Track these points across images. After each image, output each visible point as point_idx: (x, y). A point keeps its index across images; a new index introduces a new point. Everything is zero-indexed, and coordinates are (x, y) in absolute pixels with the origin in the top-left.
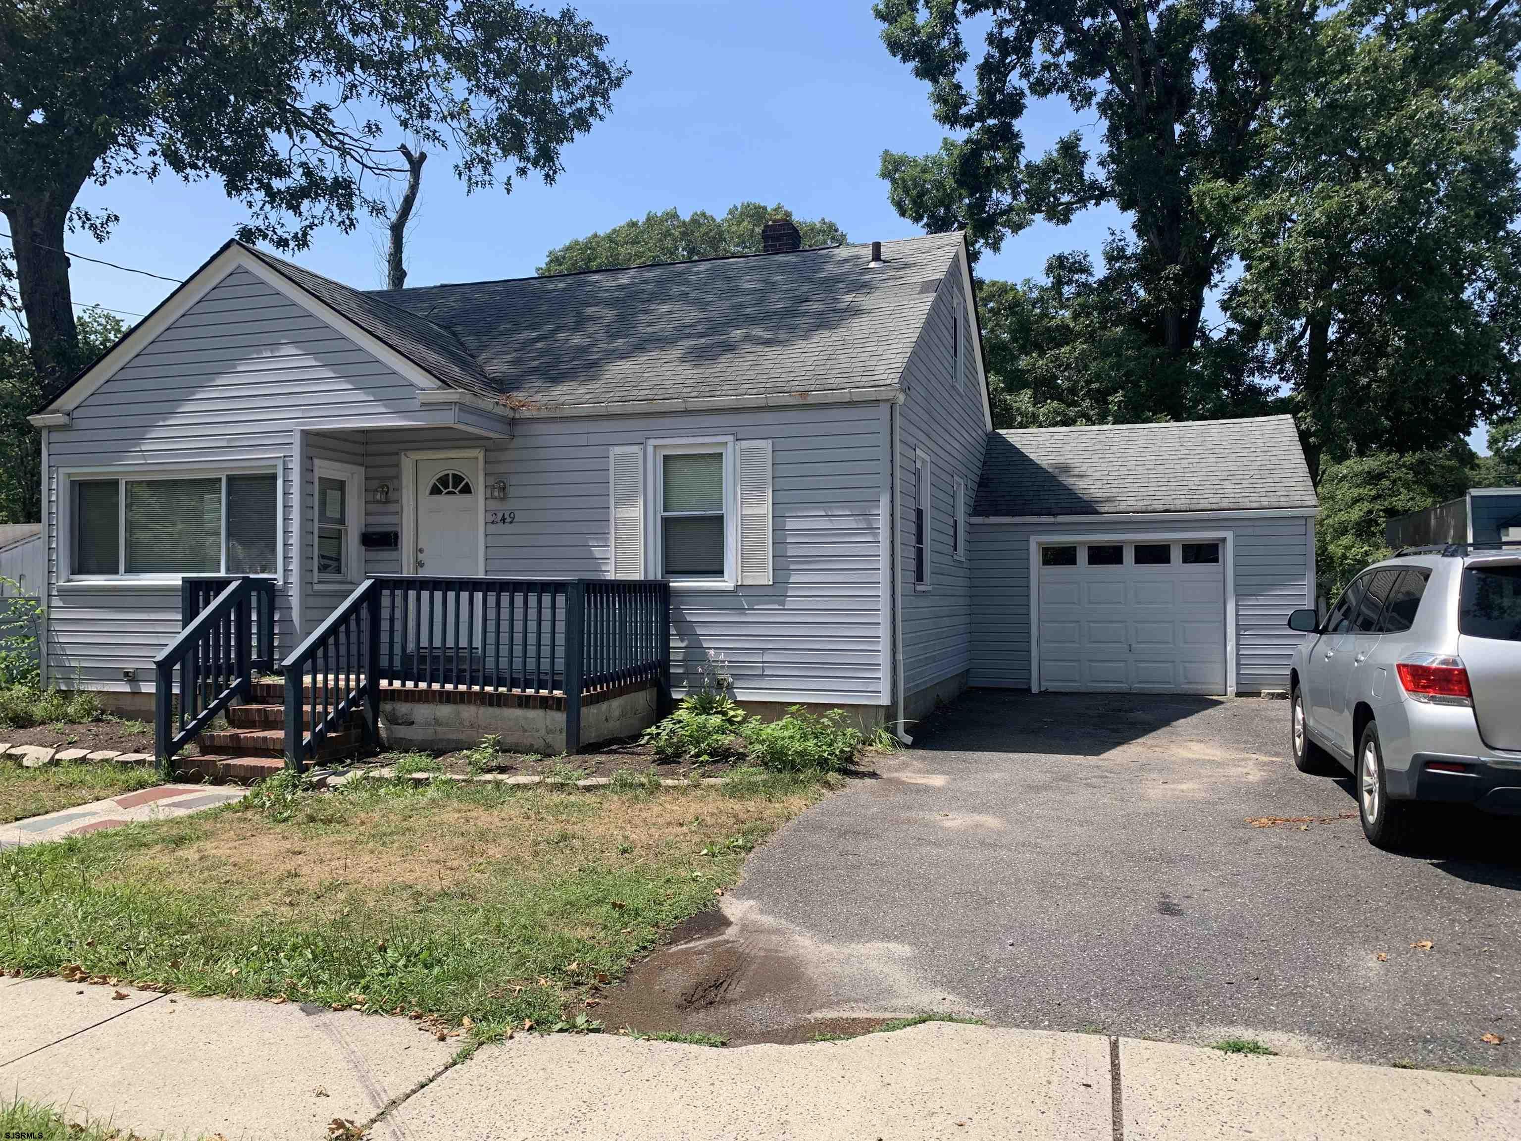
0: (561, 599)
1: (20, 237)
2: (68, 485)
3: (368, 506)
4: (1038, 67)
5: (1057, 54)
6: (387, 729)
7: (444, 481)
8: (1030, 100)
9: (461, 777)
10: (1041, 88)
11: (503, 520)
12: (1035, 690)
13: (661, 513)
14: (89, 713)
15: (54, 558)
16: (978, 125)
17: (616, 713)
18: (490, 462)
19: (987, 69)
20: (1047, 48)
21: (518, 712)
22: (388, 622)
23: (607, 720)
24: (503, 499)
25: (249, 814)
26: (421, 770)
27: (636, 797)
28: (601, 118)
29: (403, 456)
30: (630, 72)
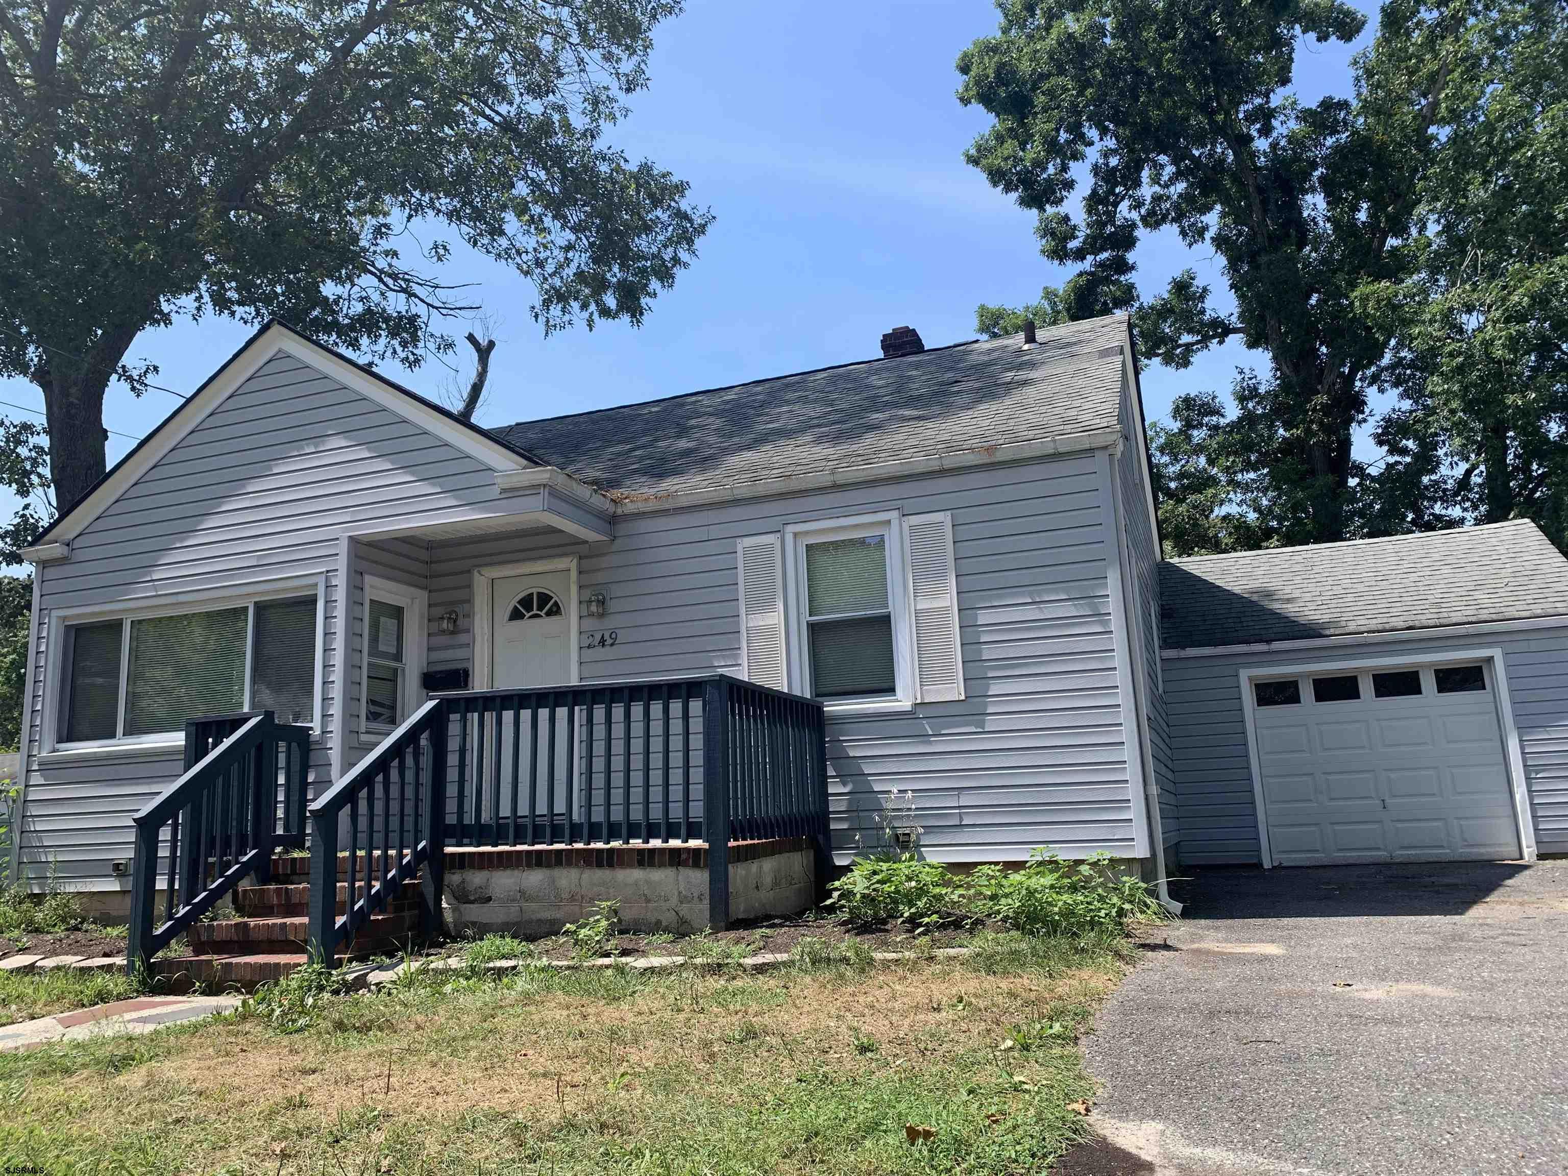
0: (696, 706)
1: (55, 409)
2: (62, 629)
3: (433, 639)
4: (1148, 199)
5: (1166, 186)
6: (454, 910)
7: (526, 602)
8: (1141, 232)
9: (565, 963)
10: (1153, 220)
11: (602, 642)
12: (1267, 865)
13: (806, 618)
14: (64, 920)
15: (38, 722)
16: (1090, 258)
17: (768, 880)
18: (587, 572)
19: (1094, 201)
20: (1155, 180)
21: (636, 874)
22: (457, 755)
23: (757, 887)
24: (602, 615)
25: (247, 1027)
26: (504, 957)
27: (841, 976)
28: (686, 265)
29: (476, 573)
30: (714, 218)
